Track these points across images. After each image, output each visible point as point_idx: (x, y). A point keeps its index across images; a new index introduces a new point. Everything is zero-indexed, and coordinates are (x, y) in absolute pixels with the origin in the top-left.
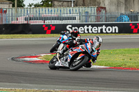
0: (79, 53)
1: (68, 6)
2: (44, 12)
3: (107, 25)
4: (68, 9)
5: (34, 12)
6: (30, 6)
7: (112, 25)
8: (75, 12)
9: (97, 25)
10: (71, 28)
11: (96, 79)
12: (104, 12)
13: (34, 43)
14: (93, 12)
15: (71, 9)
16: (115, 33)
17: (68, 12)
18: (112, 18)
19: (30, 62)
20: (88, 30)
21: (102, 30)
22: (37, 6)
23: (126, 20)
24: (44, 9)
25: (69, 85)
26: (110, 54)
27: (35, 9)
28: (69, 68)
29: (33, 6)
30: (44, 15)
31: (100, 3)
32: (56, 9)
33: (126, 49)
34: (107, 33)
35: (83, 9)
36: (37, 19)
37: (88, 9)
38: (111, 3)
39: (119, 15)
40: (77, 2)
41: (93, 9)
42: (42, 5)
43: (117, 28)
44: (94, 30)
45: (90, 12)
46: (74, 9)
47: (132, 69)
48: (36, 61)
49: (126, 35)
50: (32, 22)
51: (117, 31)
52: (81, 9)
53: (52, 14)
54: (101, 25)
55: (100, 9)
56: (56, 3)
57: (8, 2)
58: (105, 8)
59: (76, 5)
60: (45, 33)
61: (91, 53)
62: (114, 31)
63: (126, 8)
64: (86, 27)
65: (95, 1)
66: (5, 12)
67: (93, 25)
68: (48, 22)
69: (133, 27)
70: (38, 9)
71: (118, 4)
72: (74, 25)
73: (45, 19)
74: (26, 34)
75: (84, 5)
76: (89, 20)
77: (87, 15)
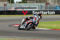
0: (30, 23)
1: (33, 3)
3: (50, 11)
4: (33, 4)
6: (17, 2)
7: (52, 11)
9: (46, 11)
10: (35, 12)
11: (45, 34)
12: (49, 5)
13: (18, 19)
14: (44, 5)
16: (54, 14)
17: (33, 5)
22: (20, 2)
23: (58, 9)
24: (23, 4)
26: (51, 23)
27: (19, 4)
28: (25, 29)
29: (18, 3)
30: (23, 7)
32: (28, 4)
33: (58, 21)
34: (50, 14)
35: (40, 4)
36: (20, 8)
37: (42, 4)
38: (52, 1)
39: (55, 7)
40: (37, 1)
42: (22, 2)
43: (54, 12)
46: (36, 4)
49: (58, 15)
50: (18, 10)
53: (26, 6)
54: (48, 11)
55: (47, 4)
56: (28, 1)
57: (7, 1)
59: (37, 2)
63: (58, 4)
66: (6, 5)
67: (44, 11)
68: (24, 10)
70: (20, 4)
71: (55, 2)
72: (36, 11)
74: (15, 15)
75: (40, 2)
76: (42, 9)
77: (41, 7)
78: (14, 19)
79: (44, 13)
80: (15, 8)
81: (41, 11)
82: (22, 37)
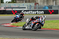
2: (12, 5)
3: (39, 11)
4: (23, 4)
5: (8, 5)
6: (6, 2)
7: (41, 11)
8: (25, 5)
9: (35, 11)
12: (38, 5)
15: (24, 4)
16: (42, 14)
17: (23, 5)
18: (41, 7)
19: (6, 26)
20: (31, 13)
21: (37, 13)
22: (9, 2)
23: (47, 9)
24: (12, 4)
25: (23, 36)
27: (8, 4)
28: (32, 29)
29: (8, 3)
30: (12, 6)
31: (36, 1)
32: (17, 4)
34: (39, 14)
35: (29, 4)
36: (9, 8)
37: (31, 4)
38: (41, 1)
39: (44, 6)
41: (33, 4)
42: (11, 2)
44: (34, 13)
45: (32, 5)
46: (25, 4)
47: (49, 29)
48: (9, 26)
50: (7, 9)
51: (43, 13)
52: (28, 4)
53: (16, 6)
55: (36, 4)
56: (17, 1)
58: (38, 3)
59: (26, 2)
60: (12, 14)
61: (42, 22)
62: (42, 13)
63: (47, 3)
64: (30, 12)
65: (34, 0)
67: (33, 11)
68: (14, 9)
69: (50, 12)
70: (9, 4)
71: (44, 2)
73: (13, 8)
75: (29, 2)
76: (31, 8)
77: (31, 6)
78: (3, 18)
79: (33, 13)
80: (4, 8)
81: (30, 10)
82: (11, 36)
